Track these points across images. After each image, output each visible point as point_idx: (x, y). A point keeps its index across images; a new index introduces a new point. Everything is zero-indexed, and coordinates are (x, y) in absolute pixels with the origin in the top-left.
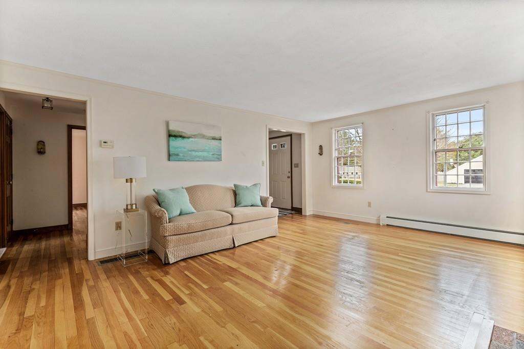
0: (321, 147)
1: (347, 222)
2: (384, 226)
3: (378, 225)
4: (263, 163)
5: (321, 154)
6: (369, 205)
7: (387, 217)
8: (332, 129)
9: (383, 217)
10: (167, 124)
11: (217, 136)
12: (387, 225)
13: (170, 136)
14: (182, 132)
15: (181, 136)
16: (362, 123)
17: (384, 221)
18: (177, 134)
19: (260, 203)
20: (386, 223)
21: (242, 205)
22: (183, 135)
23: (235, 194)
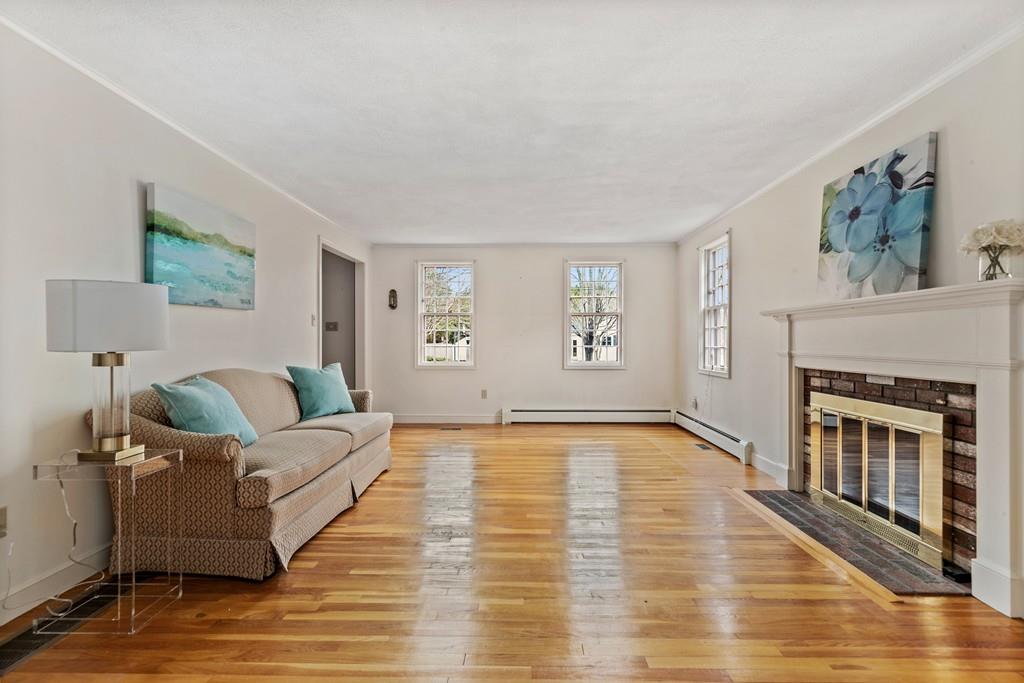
0: (393, 294)
1: (456, 427)
2: (507, 424)
3: (499, 425)
4: (313, 319)
5: (393, 307)
6: (484, 394)
7: (513, 411)
8: (417, 262)
9: (506, 411)
10: (145, 193)
11: (249, 246)
12: (513, 423)
13: (150, 227)
14: (182, 222)
15: (179, 234)
16: (475, 261)
17: (508, 418)
18: (173, 227)
19: (351, 407)
20: (510, 421)
21: (321, 413)
22: (185, 230)
23: (295, 389)
